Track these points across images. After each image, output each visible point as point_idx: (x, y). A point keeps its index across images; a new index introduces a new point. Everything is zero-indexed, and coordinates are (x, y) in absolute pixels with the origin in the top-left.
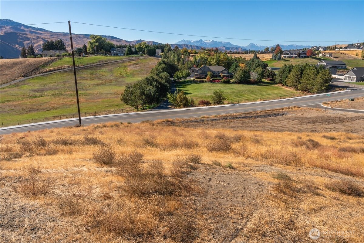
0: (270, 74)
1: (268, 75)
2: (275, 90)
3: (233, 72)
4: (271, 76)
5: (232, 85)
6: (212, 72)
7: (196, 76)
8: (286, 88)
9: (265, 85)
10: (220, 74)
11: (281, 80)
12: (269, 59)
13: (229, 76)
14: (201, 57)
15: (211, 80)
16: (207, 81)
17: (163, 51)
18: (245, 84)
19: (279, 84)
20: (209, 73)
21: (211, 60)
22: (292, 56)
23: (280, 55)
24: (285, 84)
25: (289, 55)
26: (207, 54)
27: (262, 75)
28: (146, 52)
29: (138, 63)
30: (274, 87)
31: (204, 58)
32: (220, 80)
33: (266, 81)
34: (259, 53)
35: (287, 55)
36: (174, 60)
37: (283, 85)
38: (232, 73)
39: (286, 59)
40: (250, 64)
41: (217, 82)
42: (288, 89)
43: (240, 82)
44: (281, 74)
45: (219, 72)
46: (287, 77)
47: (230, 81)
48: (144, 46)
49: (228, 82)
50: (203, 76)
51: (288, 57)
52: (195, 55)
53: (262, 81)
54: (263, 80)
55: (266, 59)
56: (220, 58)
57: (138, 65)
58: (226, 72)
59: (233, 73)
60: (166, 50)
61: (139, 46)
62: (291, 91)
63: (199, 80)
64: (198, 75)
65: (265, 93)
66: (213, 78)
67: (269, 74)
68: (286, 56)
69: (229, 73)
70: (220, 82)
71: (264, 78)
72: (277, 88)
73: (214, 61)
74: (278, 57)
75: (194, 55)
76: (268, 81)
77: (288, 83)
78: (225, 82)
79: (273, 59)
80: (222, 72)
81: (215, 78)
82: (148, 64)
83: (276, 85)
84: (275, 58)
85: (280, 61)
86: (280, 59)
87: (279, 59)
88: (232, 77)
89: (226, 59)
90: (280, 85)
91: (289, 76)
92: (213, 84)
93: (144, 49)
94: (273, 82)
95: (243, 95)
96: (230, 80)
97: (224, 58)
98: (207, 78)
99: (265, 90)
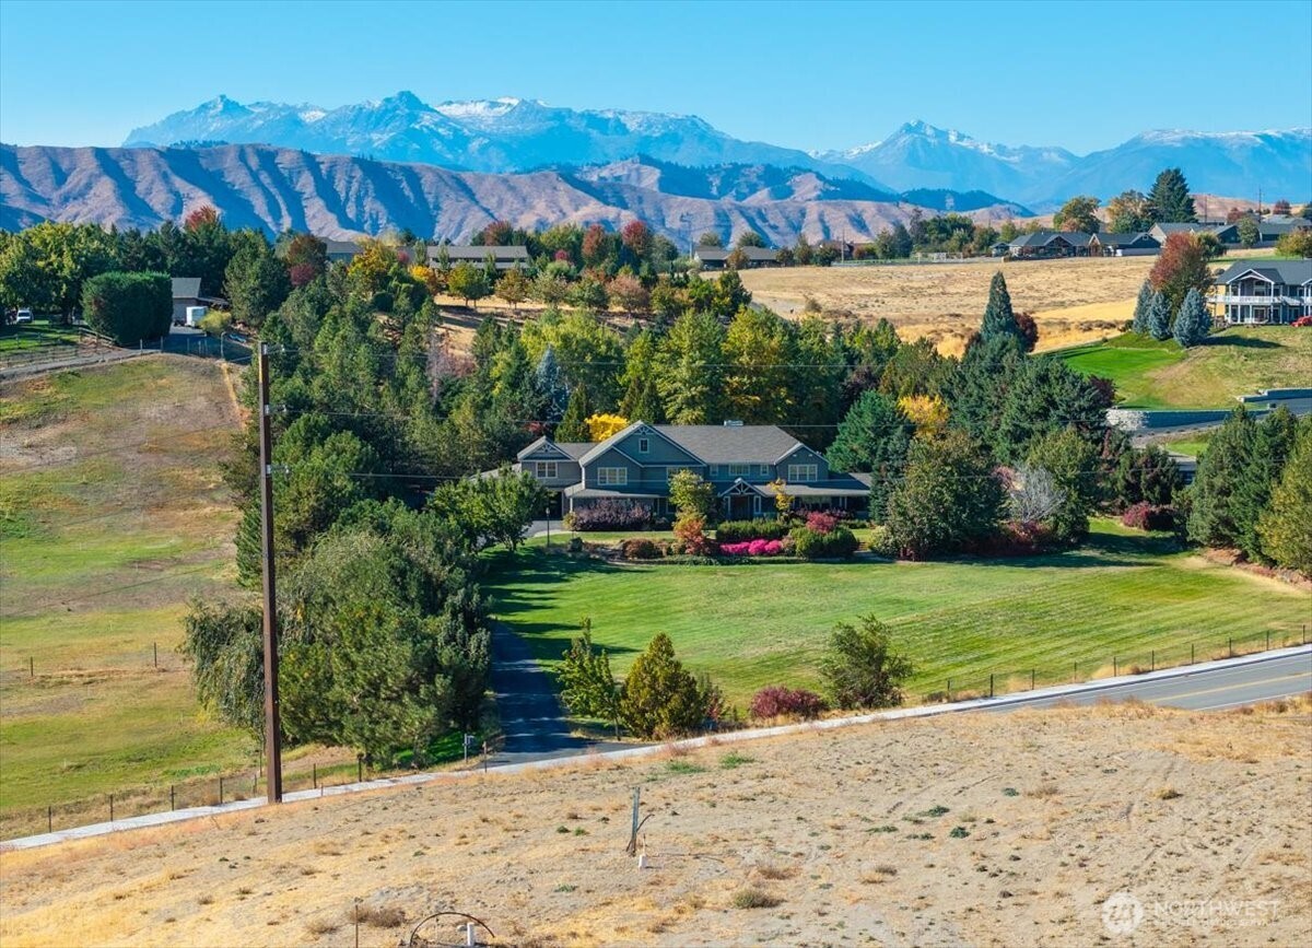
0: (1145, 477)
1: (1129, 486)
2: (1191, 593)
3: (866, 468)
4: (1150, 488)
5: (880, 571)
6: (705, 471)
7: (585, 515)
8: (1268, 580)
9: (1115, 557)
10: (769, 489)
11: (1227, 522)
12: (1111, 326)
13: (835, 499)
14: (566, 339)
15: (712, 535)
16: (682, 551)
17: (213, 290)
18: (969, 561)
19: (1211, 552)
20: (681, 482)
21: (657, 367)
22: (1294, 302)
23: (1201, 303)
24: (1258, 548)
25: (1268, 300)
26: (574, 289)
27: (1087, 488)
28: (90, 311)
29: (45, 415)
30: (1180, 573)
31: (589, 347)
32: (780, 534)
33: (1117, 525)
34: (1014, 249)
35: (1255, 300)
36: (347, 376)
37: (1243, 558)
38: (859, 476)
39: (1250, 336)
40: (972, 388)
41: (762, 552)
42: (1276, 584)
43: (935, 547)
44: (1218, 482)
45: (756, 473)
46: (1263, 499)
47: (856, 544)
48: (68, 261)
49: (843, 552)
50: (637, 513)
51: (1259, 313)
52: (471, 304)
53: (1092, 529)
54: (1099, 524)
55: (1088, 327)
56: (725, 347)
57: (49, 433)
58: (811, 469)
59: (866, 478)
60: (242, 283)
61: (21, 262)
62: (1297, 600)
63: (613, 541)
64: (595, 499)
65: (1130, 624)
66: (725, 526)
67: (1137, 475)
68: (1245, 308)
69: (832, 479)
70: (780, 552)
71: (1103, 510)
72: (1202, 583)
73: (683, 372)
74: (1182, 321)
75: (461, 302)
76: (1137, 531)
77: (1275, 544)
78: (820, 553)
79: (1145, 329)
80: (778, 471)
81: (743, 525)
82: (136, 418)
83: (1193, 562)
84: (1165, 323)
85: (1205, 350)
86: (1201, 333)
87: (1193, 332)
88: (857, 509)
89: (774, 351)
90: (1224, 556)
91: (1278, 496)
92: (735, 569)
93: (76, 285)
94: (1170, 534)
95: (988, 642)
96: (858, 534)
97: (757, 349)
98: (677, 526)
99: (1122, 601)
